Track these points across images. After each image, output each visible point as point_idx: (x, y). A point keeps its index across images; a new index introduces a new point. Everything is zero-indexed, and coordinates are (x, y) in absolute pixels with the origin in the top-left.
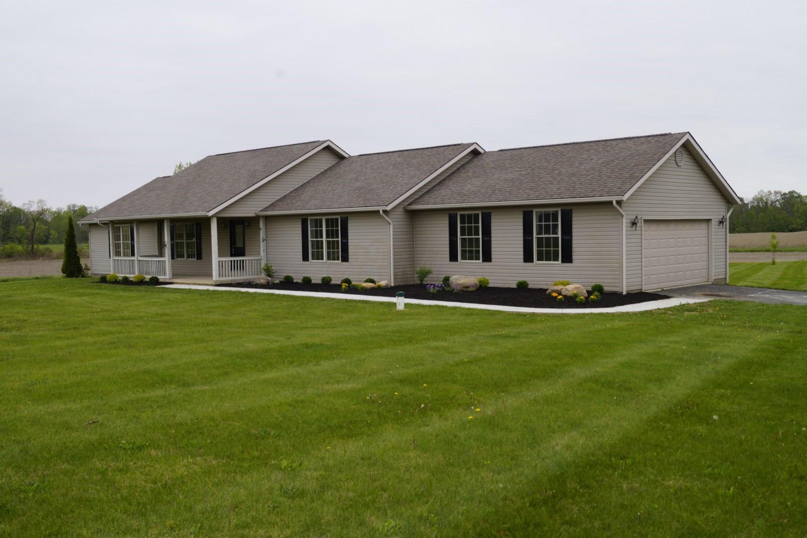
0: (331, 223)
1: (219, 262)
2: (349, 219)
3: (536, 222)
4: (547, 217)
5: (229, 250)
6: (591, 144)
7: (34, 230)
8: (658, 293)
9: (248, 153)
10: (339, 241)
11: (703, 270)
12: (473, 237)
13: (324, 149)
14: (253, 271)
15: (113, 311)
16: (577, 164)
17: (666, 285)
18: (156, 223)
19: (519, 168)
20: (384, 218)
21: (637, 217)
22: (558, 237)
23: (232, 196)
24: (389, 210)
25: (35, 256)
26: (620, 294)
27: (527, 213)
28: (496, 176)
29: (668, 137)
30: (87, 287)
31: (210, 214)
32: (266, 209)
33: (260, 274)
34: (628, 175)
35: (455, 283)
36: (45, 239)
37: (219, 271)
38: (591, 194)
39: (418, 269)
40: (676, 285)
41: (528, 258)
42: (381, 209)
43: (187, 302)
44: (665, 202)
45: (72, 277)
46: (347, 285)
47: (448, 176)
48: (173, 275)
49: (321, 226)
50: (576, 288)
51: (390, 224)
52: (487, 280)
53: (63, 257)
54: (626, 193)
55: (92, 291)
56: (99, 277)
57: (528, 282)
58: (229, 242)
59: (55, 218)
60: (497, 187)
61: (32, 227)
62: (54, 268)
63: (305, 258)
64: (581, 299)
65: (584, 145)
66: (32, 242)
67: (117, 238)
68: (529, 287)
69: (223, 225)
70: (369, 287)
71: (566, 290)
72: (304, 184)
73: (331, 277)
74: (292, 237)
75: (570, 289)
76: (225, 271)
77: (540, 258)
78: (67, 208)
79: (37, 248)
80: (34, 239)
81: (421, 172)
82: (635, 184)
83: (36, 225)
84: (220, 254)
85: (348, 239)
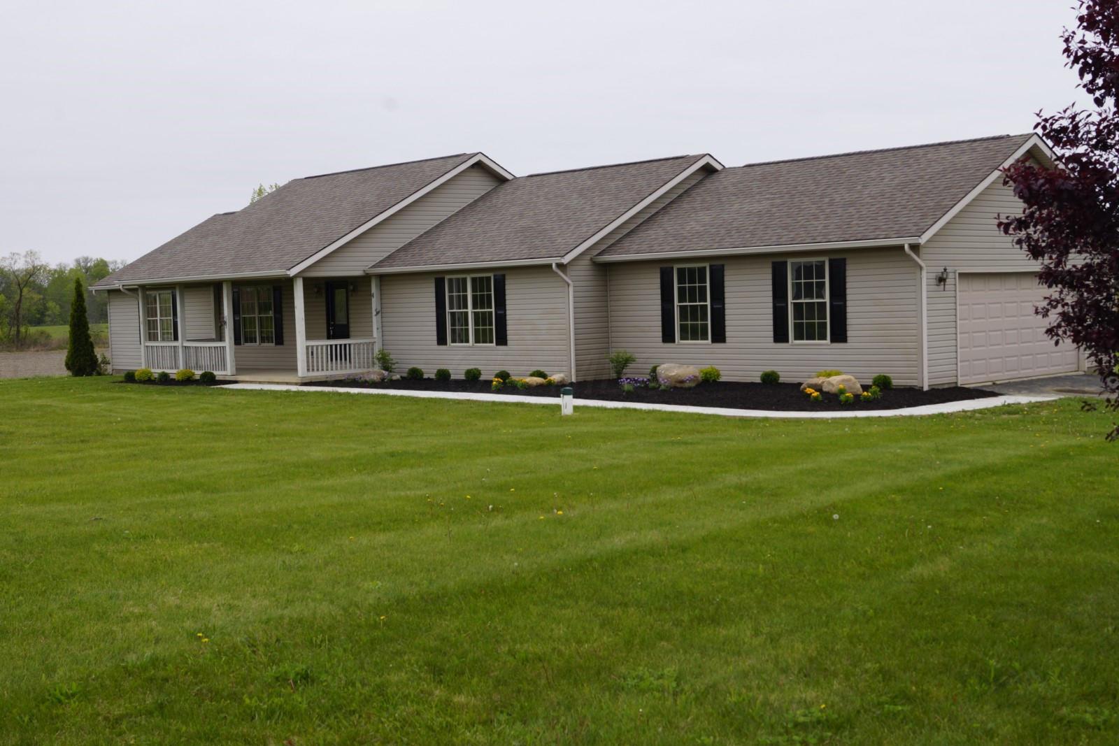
0: (480, 284)
1: (307, 347)
2: (507, 277)
3: (792, 280)
4: (807, 271)
5: (326, 330)
6: (886, 154)
7: (20, 301)
8: (984, 389)
9: (355, 174)
10: (492, 312)
11: (1067, 353)
12: (698, 304)
13: (473, 166)
14: (362, 362)
15: (141, 421)
16: (859, 187)
17: (1002, 377)
18: (212, 289)
19: (772, 194)
20: (560, 276)
21: (945, 270)
22: (825, 303)
23: (326, 244)
24: (565, 263)
25: (22, 345)
26: (920, 390)
27: (778, 265)
28: (736, 206)
29: (1002, 141)
30: (105, 389)
31: (292, 273)
32: (381, 264)
33: (373, 366)
34: (932, 204)
35: (663, 376)
36: (38, 316)
37: (308, 362)
38: (872, 235)
39: (613, 355)
40: (1019, 376)
41: (780, 335)
42: (553, 261)
43: (254, 408)
44: (997, 245)
45: (82, 376)
46: (502, 381)
47: (664, 208)
48: (237, 369)
49: (465, 290)
50: (843, 381)
51: (569, 285)
52: (717, 371)
53: (68, 346)
54: (924, 232)
55: (111, 395)
56: (123, 375)
57: (779, 373)
58: (325, 317)
59: (54, 282)
60: (735, 224)
61: (17, 297)
62: (54, 364)
63: (441, 340)
64: (848, 397)
65: (875, 156)
66: (18, 321)
67: (150, 312)
68: (780, 381)
69: (316, 290)
70: (535, 384)
71: (829, 383)
72: (441, 223)
73: (480, 369)
74: (421, 305)
75: (834, 382)
76: (318, 362)
77: (798, 336)
78: (75, 263)
79: (26, 332)
80: (21, 316)
81: (620, 202)
82: (940, 218)
83: (23, 294)
84: (309, 336)
85: (505, 310)
